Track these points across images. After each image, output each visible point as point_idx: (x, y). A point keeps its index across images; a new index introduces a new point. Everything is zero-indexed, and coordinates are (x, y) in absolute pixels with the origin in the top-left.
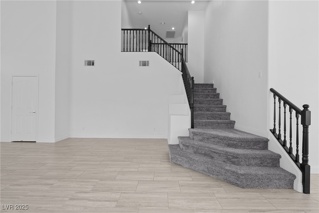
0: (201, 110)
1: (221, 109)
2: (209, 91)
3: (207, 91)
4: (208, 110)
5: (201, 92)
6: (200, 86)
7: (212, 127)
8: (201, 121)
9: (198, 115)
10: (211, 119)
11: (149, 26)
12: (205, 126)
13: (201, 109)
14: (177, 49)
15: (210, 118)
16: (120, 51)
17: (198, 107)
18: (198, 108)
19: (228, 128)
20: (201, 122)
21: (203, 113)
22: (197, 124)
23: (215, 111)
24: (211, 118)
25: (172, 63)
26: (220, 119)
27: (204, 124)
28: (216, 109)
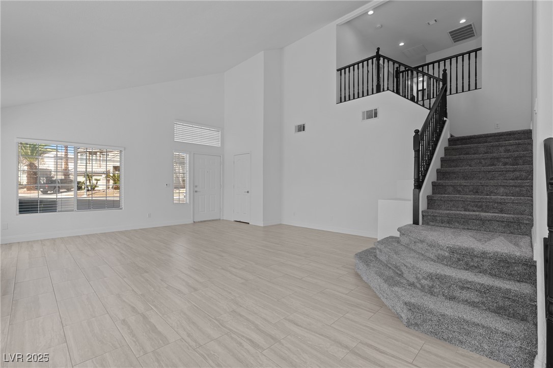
0: (459, 192)
1: (517, 189)
2: (510, 148)
3: (502, 149)
4: (477, 192)
5: (486, 153)
6: (489, 139)
7: (466, 228)
8: (439, 213)
9: (441, 200)
10: (474, 211)
11: (378, 49)
12: (448, 223)
13: (459, 189)
14: (431, 73)
15: (471, 208)
16: (335, 102)
17: (453, 186)
18: (452, 188)
19: (512, 233)
20: (438, 215)
21: (454, 197)
22: (429, 217)
23: (497, 194)
24: (475, 209)
25: (421, 103)
26: (501, 211)
27: (446, 219)
28: (502, 190)
